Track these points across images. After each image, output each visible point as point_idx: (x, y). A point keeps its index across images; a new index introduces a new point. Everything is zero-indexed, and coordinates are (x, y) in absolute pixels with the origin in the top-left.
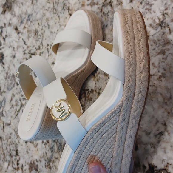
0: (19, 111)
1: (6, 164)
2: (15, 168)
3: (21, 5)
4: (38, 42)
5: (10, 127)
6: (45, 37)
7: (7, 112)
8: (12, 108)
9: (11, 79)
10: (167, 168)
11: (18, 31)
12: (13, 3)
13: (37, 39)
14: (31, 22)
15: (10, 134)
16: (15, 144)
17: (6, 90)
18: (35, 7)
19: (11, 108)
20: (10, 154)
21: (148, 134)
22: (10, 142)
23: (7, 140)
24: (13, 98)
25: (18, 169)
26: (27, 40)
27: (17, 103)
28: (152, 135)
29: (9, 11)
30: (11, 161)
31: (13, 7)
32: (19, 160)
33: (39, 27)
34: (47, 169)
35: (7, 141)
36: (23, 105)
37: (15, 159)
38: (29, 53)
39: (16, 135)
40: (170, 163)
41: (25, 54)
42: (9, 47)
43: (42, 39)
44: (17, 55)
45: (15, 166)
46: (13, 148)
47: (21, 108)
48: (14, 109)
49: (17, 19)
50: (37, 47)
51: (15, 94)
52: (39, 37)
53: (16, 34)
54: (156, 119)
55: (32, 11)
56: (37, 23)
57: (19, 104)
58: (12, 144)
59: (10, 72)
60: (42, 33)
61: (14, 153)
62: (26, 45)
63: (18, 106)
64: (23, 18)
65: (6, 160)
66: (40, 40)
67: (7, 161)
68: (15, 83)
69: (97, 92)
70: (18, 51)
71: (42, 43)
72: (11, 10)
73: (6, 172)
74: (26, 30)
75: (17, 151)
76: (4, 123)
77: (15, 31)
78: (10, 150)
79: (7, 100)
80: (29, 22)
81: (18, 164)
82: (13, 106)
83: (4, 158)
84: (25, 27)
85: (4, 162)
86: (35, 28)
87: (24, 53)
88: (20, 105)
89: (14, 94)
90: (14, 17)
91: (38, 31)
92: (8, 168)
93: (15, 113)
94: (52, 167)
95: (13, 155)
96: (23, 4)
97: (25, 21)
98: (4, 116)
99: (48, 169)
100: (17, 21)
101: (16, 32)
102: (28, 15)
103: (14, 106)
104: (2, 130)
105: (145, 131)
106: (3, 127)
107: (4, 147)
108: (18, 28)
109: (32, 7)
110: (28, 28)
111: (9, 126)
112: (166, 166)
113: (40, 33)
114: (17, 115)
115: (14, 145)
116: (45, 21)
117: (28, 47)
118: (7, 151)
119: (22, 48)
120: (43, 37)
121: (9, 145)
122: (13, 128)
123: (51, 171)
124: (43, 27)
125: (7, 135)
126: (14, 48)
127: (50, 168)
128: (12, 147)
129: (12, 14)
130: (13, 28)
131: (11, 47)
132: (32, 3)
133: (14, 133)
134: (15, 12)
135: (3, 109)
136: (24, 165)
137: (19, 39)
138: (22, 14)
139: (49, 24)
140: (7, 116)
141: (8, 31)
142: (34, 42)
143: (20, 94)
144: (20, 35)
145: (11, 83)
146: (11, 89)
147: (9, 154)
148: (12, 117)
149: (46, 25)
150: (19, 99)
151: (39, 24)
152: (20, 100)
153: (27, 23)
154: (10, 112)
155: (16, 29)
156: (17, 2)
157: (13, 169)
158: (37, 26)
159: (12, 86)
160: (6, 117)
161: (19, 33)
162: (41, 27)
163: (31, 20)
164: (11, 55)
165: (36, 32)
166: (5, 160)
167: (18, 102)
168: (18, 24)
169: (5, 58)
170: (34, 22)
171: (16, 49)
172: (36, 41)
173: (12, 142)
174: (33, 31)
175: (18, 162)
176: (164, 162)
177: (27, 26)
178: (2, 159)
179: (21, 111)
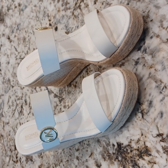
0: (15, 110)
1: (8, 159)
2: (14, 162)
3: (11, 17)
4: (27, 47)
5: (9, 126)
6: (31, 42)
7: (6, 113)
8: (10, 109)
9: (7, 83)
10: (131, 144)
11: (10, 40)
12: (5, 16)
13: (25, 45)
14: (20, 31)
15: (9, 132)
16: (14, 140)
17: (3, 93)
18: (22, 17)
19: (8, 109)
20: (11, 150)
22: (10, 139)
23: (7, 137)
24: (9, 99)
25: (17, 162)
26: (18, 47)
27: (13, 103)
29: (2, 23)
31: (5, 19)
32: (17, 154)
33: (26, 34)
34: (39, 158)
35: (8, 138)
36: (18, 105)
37: (14, 153)
38: (20, 59)
39: (14, 132)
40: (133, 140)
41: (16, 59)
42: (4, 55)
43: (29, 44)
44: (11, 62)
45: (15, 159)
46: (12, 143)
47: (16, 108)
48: (11, 109)
49: (9, 30)
50: (26, 52)
51: (11, 95)
52: (27, 43)
53: (9, 43)
55: (20, 21)
56: (24, 31)
58: (11, 141)
59: (6, 77)
60: (29, 40)
61: (13, 148)
62: (17, 51)
63: (14, 106)
64: (13, 28)
65: (7, 155)
66: (28, 46)
67: (9, 156)
68: (10, 86)
69: (74, 85)
70: (11, 58)
71: (29, 48)
72: (3, 22)
73: (8, 166)
74: (16, 38)
75: (15, 146)
76: (4, 122)
77: (7, 40)
78: (10, 145)
79: (5, 102)
80: (18, 31)
81: (17, 158)
82: (10, 106)
83: (6, 154)
84: (15, 36)
85: (6, 158)
86: (23, 36)
87: (16, 58)
88: (15, 105)
89: (10, 96)
90: (6, 28)
91: (26, 38)
92: (9, 162)
93: (12, 112)
94: (43, 156)
95: (13, 150)
96: (13, 16)
97: (15, 31)
98: (4, 117)
99: (41, 158)
100: (9, 31)
101: (9, 41)
102: (17, 24)
104: (3, 129)
106: (4, 126)
107: (5, 144)
108: (10, 37)
109: (20, 17)
110: (18, 37)
111: (8, 125)
112: (130, 142)
113: (27, 40)
114: (14, 114)
116: (31, 28)
117: (19, 53)
118: (8, 147)
119: (14, 54)
120: (30, 43)
121: (9, 142)
122: (12, 126)
123: (43, 160)
124: (29, 34)
125: (7, 133)
126: (8, 55)
127: (42, 157)
129: (5, 26)
130: (6, 38)
131: (5, 55)
132: (20, 14)
133: (12, 130)
134: (7, 23)
135: (2, 110)
136: (21, 158)
137: (11, 47)
138: (13, 24)
139: (34, 31)
140: (6, 116)
141: (3, 41)
142: (23, 48)
143: (15, 95)
145: (8, 87)
146: (8, 92)
147: (9, 149)
148: (9, 116)
149: (32, 32)
150: (14, 100)
151: (26, 31)
152: (16, 101)
153: (16, 32)
154: (8, 112)
155: (9, 38)
156: (8, 15)
157: (13, 162)
158: (24, 34)
159: (8, 89)
160: (5, 117)
161: (11, 42)
162: (27, 34)
163: (20, 29)
164: (6, 62)
165: (24, 39)
166: (6, 155)
167: (14, 103)
168: (10, 34)
169: (2, 65)
170: (22, 31)
171: (9, 56)
172: (25, 47)
173: (11, 139)
174: (22, 38)
175: (17, 156)
176: (128, 139)
177: (17, 35)
178: (4, 155)
179: (16, 110)
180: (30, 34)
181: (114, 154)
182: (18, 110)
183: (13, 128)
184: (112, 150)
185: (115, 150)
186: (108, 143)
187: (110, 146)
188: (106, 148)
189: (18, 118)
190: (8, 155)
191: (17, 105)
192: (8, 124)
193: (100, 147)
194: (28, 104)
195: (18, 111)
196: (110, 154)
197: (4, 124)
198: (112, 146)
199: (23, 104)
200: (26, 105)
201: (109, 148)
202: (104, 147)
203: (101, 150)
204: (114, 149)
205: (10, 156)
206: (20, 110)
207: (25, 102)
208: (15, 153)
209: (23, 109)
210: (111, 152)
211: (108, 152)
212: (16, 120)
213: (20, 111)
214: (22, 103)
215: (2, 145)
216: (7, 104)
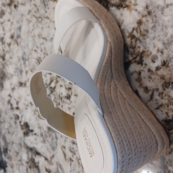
8: (73, 163)
9: (49, 135)
17: (52, 153)
19: (71, 164)
24: (64, 151)
27: (72, 150)
48: (75, 162)
51: (63, 144)
59: (43, 130)
79: (61, 163)
82: (71, 159)
89: (63, 146)
101: (23, 86)
131: (28, 107)
145: (53, 139)
150: (72, 144)
154: (74, 170)
159: (55, 140)
167: (73, 148)
169: (30, 124)
216: (66, 160)
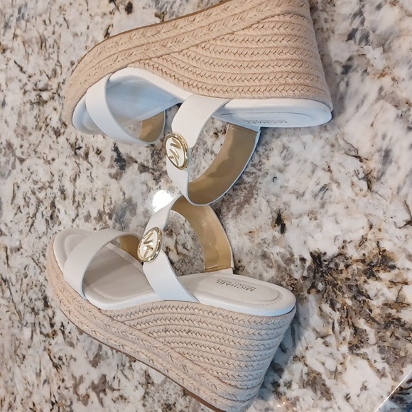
0: (35, 215)
1: (27, 332)
2: (47, 336)
4: (51, 61)
5: (22, 254)
6: (63, 48)
7: (9, 225)
8: (19, 214)
9: (5, 153)
10: (344, 251)
13: (47, 56)
14: (28, 21)
15: (25, 269)
16: (39, 286)
19: (16, 214)
20: (33, 309)
21: (300, 196)
22: (28, 285)
23: (20, 282)
24: (16, 192)
25: (53, 335)
26: (26, 62)
27: (27, 200)
28: (308, 196)
30: (37, 322)
32: (53, 317)
33: (46, 29)
35: (21, 285)
36: (42, 202)
37: (44, 316)
38: (35, 90)
39: (37, 267)
40: (348, 241)
41: (25, 92)
43: (58, 52)
44: (8, 100)
45: (48, 330)
46: (37, 294)
47: (37, 209)
48: (23, 216)
50: (50, 73)
51: (19, 182)
52: (51, 50)
54: (312, 163)
56: (40, 20)
57: (33, 200)
58: (31, 289)
60: (55, 41)
61: (40, 304)
62: (24, 73)
63: (30, 206)
64: (7, 16)
65: (25, 324)
66: (54, 56)
67: (28, 325)
68: (15, 160)
70: (9, 90)
71: (58, 61)
73: (29, 347)
74: (19, 40)
75: (45, 299)
76: (6, 248)
78: (31, 300)
80: (23, 23)
81: (52, 325)
82: (19, 208)
83: (20, 321)
84: (15, 36)
85: (21, 330)
86: (39, 33)
87: (23, 91)
88: (34, 204)
89: (17, 183)
91: (46, 38)
92: (32, 338)
93: (27, 222)
95: (39, 310)
97: (13, 23)
98: (5, 235)
102: (18, 7)
103: (22, 208)
104: (5, 263)
105: (294, 192)
106: (7, 257)
107: (17, 298)
108: (1, 41)
110: (23, 37)
111: (20, 253)
112: (343, 248)
113: (50, 42)
114: (32, 225)
115: (36, 289)
116: (58, 14)
117: (30, 77)
118: (25, 304)
119: (17, 81)
120: (59, 48)
121: (27, 291)
122: (29, 254)
124: (54, 26)
125: (17, 272)
128: (34, 294)
133: (32, 264)
136: (65, 323)
137: (7, 64)
139: (67, 18)
140: (10, 232)
142: (41, 62)
143: (31, 180)
144: (8, 53)
145: (7, 162)
146: (9, 174)
147: (30, 310)
148: (21, 232)
149: (61, 20)
150: (30, 192)
151: (45, 22)
152: (34, 193)
153: (17, 26)
154: (16, 223)
157: (43, 338)
158: (41, 28)
159: (10, 167)
160: (9, 235)
161: (4, 51)
162: (50, 28)
163: (26, 17)
165: (42, 42)
166: (22, 325)
167: (29, 198)
170: (33, 21)
171: (4, 87)
172: (45, 60)
173: (30, 284)
174: (34, 40)
175: (53, 321)
176: (337, 241)
177: (18, 32)
178: (16, 324)
179: (39, 215)
180: (57, 27)
181: (304, 278)
182: (44, 213)
183: (36, 259)
184: (301, 271)
185: (308, 270)
186: (289, 256)
187: (293, 262)
188: (284, 270)
189: (45, 234)
190: (27, 323)
191: (39, 202)
192: (19, 250)
193: (268, 269)
194: (71, 197)
195: (43, 216)
196: (296, 280)
197: (6, 252)
198: (298, 262)
199: (55, 198)
200: (65, 199)
201: (292, 266)
202: (279, 267)
203: (273, 275)
204: (304, 268)
205: (34, 324)
206: (48, 213)
207: (59, 193)
208: (47, 316)
209: (56, 210)
210: (297, 275)
211: (291, 277)
212: (40, 238)
213: (49, 215)
214: (53, 196)
215: (7, 304)
216: (12, 204)
